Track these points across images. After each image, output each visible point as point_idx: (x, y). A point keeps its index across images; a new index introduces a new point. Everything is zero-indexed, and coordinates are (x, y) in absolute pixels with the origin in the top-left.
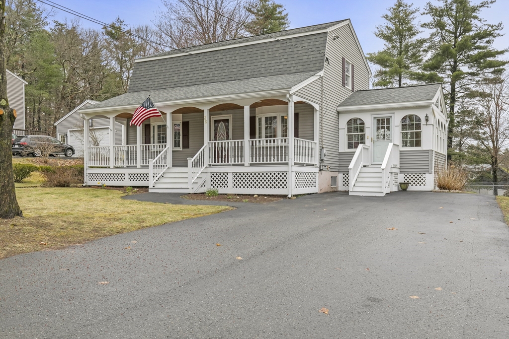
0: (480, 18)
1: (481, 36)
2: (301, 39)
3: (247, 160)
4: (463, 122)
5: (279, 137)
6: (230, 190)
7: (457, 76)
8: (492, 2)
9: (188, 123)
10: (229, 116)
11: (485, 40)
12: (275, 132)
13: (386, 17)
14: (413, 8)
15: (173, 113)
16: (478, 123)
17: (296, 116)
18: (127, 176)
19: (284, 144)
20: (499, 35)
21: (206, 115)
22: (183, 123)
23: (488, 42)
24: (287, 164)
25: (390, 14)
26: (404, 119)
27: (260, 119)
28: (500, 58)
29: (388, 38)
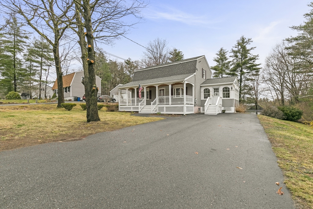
0: (250, 53)
1: (251, 59)
2: (188, 63)
3: (170, 103)
4: (245, 89)
5: (181, 95)
6: (165, 112)
7: (242, 73)
8: (255, 48)
9: (151, 91)
10: (164, 88)
11: (252, 61)
12: (179, 93)
13: (217, 54)
14: (226, 51)
15: (146, 88)
16: (250, 89)
17: (187, 88)
18: (132, 108)
19: (182, 97)
20: (257, 59)
21: (157, 88)
22: (150, 91)
23: (254, 61)
24: (184, 104)
25: (218, 53)
26: (224, 88)
27: (174, 89)
28: (258, 67)
29: (217, 61)
